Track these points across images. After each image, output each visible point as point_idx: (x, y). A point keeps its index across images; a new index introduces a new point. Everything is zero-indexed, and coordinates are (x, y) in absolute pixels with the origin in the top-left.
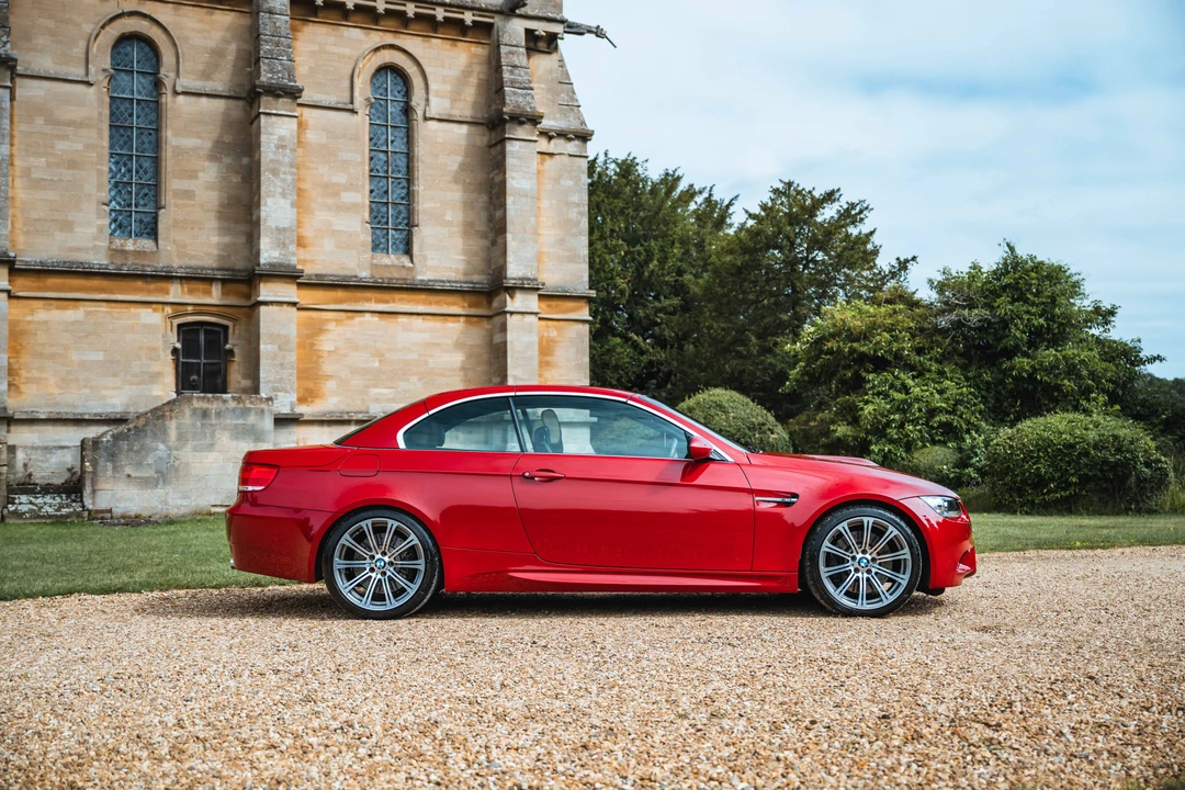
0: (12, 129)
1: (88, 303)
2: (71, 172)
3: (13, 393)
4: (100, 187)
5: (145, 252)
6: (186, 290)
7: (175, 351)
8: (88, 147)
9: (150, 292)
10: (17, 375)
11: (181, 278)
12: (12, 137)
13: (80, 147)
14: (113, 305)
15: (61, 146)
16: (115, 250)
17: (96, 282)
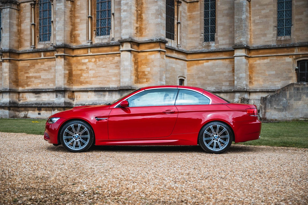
0: (250, 9)
1: (271, 57)
2: (266, 19)
3: (251, 84)
4: (274, 22)
5: (287, 40)
6: (299, 50)
7: (296, 70)
8: (270, 11)
9: (288, 52)
10: (252, 79)
11: (298, 47)
12: (250, 12)
13: (268, 11)
14: (278, 57)
15: (263, 12)
16: (278, 40)
17: (273, 51)
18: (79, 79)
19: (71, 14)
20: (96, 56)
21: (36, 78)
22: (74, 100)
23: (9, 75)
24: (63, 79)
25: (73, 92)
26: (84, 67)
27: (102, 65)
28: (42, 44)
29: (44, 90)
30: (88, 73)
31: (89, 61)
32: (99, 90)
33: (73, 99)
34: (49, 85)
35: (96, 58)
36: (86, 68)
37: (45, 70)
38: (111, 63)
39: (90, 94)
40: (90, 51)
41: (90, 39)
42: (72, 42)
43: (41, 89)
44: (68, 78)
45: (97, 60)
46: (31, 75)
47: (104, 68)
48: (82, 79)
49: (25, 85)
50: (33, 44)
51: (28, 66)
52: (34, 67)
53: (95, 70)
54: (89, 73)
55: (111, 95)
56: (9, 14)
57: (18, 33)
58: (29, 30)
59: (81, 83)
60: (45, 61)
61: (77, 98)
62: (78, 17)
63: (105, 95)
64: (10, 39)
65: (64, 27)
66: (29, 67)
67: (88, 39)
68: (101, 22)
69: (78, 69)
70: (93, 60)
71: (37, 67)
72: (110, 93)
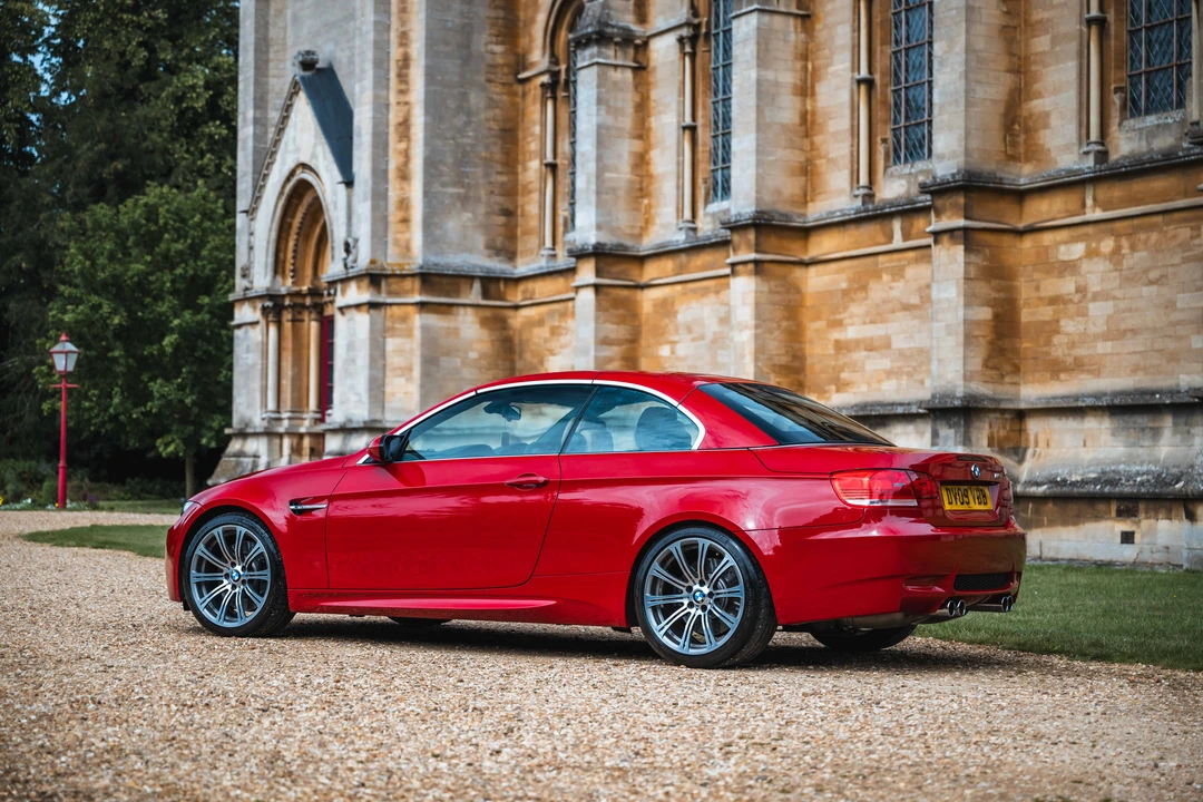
18: (1045, 349)
19: (1008, 13)
20: (1118, 225)
21: (870, 346)
22: (1021, 461)
23: (757, 337)
24: (961, 349)
25: (1021, 415)
26: (1067, 286)
27: (1146, 271)
28: (901, 176)
29: (900, 410)
30: (1084, 313)
31: (1091, 254)
32: (1130, 401)
33: (1018, 452)
34: (922, 382)
35: (1118, 236)
36: (1077, 291)
37: (907, 308)
38: (1185, 260)
39: (1090, 423)
40: (1095, 200)
41: (1094, 135)
42: (1013, 158)
43: (892, 404)
44: (991, 343)
45: (1125, 242)
46: (851, 333)
47: (1154, 288)
48: (1059, 348)
49: (830, 384)
50: (864, 180)
51: (843, 290)
52: (863, 294)
53: (1114, 298)
54: (1091, 313)
55: (1185, 428)
56: (758, 43)
57: (803, 128)
58: (847, 112)
59: (1056, 369)
60: (909, 264)
61: (1036, 445)
62: (1044, 26)
63: (1156, 433)
64: (759, 163)
65: (966, 84)
66: (845, 293)
67: (1088, 137)
68: (1149, 43)
69: (1043, 294)
70: (1107, 245)
71: (878, 291)
72: (1182, 420)
